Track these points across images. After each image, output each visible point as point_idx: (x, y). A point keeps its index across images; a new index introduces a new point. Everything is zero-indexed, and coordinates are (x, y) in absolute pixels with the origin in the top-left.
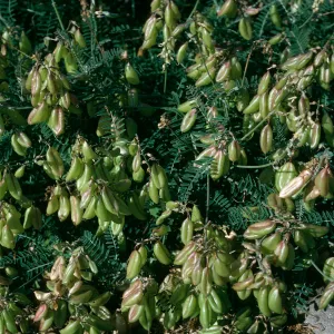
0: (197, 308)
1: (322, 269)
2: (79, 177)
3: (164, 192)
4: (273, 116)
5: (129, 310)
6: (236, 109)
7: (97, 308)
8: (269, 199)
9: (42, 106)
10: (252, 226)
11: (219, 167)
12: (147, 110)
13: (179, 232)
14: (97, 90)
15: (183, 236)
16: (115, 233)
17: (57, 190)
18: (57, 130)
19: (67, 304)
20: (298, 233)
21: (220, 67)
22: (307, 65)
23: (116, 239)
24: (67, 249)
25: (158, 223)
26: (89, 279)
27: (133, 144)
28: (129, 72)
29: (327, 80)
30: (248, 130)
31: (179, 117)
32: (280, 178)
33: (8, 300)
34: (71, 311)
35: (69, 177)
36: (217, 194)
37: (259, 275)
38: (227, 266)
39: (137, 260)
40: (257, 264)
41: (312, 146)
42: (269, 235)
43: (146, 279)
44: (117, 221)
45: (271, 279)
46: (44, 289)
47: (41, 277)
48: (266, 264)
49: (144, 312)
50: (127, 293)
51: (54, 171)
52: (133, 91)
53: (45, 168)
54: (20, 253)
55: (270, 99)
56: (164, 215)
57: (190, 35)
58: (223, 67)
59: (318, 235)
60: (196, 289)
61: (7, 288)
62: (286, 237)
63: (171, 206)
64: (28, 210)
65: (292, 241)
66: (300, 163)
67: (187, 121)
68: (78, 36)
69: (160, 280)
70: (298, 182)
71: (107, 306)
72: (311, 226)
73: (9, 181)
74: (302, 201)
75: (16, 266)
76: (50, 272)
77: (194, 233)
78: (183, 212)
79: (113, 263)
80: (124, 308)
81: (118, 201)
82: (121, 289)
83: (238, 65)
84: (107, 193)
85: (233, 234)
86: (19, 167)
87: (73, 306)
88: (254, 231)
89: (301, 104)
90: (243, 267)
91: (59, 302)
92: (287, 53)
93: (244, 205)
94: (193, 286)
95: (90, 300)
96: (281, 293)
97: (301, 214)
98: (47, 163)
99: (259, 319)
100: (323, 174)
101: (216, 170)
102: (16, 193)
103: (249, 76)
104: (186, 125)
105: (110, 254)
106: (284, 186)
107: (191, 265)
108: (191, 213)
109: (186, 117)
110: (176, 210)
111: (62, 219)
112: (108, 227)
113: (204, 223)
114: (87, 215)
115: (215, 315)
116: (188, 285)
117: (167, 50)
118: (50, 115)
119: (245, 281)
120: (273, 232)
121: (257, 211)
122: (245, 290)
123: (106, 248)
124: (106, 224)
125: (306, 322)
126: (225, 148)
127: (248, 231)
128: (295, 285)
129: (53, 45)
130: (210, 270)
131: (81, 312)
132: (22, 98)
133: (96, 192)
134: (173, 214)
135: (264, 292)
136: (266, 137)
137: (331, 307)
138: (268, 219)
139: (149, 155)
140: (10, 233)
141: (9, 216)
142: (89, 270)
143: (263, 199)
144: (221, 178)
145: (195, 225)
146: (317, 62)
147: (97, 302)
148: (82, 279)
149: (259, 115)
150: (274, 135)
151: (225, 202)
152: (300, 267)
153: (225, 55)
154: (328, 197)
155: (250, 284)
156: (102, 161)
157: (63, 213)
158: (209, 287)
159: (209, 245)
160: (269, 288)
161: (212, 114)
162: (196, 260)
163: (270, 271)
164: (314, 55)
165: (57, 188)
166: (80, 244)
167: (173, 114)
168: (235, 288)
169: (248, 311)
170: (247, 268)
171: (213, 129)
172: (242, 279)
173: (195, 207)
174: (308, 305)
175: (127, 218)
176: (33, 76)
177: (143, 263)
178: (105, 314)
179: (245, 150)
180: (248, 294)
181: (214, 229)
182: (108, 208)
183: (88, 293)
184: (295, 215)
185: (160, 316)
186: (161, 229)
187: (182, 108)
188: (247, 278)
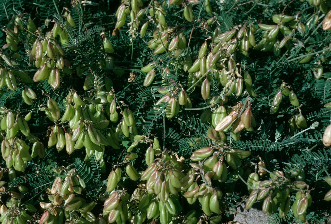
0: (158, 211)
1: (246, 181)
2: (71, 119)
3: (132, 129)
4: (210, 73)
5: (109, 214)
6: (182, 70)
7: (86, 214)
8: (208, 132)
9: (43, 68)
10: (197, 151)
11: (172, 110)
12: (120, 71)
13: (144, 157)
14: (84, 57)
15: (147, 160)
16: (98, 159)
17: (55, 129)
18: (55, 85)
19: (64, 211)
20: (229, 156)
21: (171, 40)
22: (233, 38)
23: (98, 163)
24: (63, 172)
25: (128, 150)
26: (79, 192)
27: (110, 94)
28: (106, 44)
29: (247, 49)
30: (192, 84)
31: (142, 76)
32: (215, 117)
33: (20, 209)
34: (67, 216)
35: (63, 119)
36: (170, 130)
37: (203, 186)
38: (180, 180)
39: (114, 178)
40: (201, 178)
41: (238, 95)
42: (208, 158)
43: (121, 191)
44: (99, 150)
45: (212, 188)
46: (46, 200)
47: (44, 192)
48: (207, 178)
49: (120, 215)
50: (107, 202)
51: (53, 116)
52: (109, 58)
53: (47, 113)
54: (29, 175)
55: (207, 61)
56: (133, 145)
57: (149, 17)
58: (173, 40)
59: (244, 157)
60: (157, 198)
61: (20, 201)
62: (221, 159)
63: (138, 139)
64: (35, 144)
65: (225, 162)
66: (229, 107)
67: (148, 78)
68: (69, 18)
69: (131, 193)
70: (229, 119)
71: (92, 212)
72: (239, 151)
73: (20, 123)
74: (231, 133)
75: (26, 185)
76: (51, 189)
77: (155, 157)
78: (146, 143)
79: (97, 181)
80: (105, 212)
81: (99, 135)
82: (102, 200)
83: (183, 38)
84: (91, 130)
85: (182, 158)
86: (27, 112)
87: (68, 213)
88: (197, 155)
89: (230, 63)
90: (191, 180)
91: (58, 209)
92: (217, 31)
93: (190, 137)
94: (156, 195)
95: (80, 208)
96: (218, 199)
97: (231, 142)
98: (48, 110)
99: (202, 218)
100: (247, 113)
101: (170, 112)
102: (25, 131)
103: (192, 46)
104: (147, 81)
105: (95, 174)
106: (218, 123)
107: (153, 180)
108: (152, 143)
109: (148, 76)
110: (142, 141)
111: (59, 150)
112: (93, 155)
113: (162, 150)
114: (78, 146)
115: (171, 216)
116: (151, 195)
117: (133, 28)
118: (49, 74)
119: (192, 190)
120: (211, 156)
121: (199, 141)
122: (192, 197)
123: (91, 170)
124: (91, 152)
125: (235, 220)
126: (176, 96)
127: (193, 155)
128: (227, 194)
129: (51, 25)
130: (167, 183)
131: (74, 217)
132: (29, 64)
133: (83, 129)
134: (139, 145)
135: (206, 198)
136: (205, 88)
137: (252, 209)
138: (208, 146)
139: (122, 102)
140: (21, 161)
141: (21, 148)
142: (80, 186)
143: (203, 132)
144: (173, 118)
145: (156, 152)
146: (239, 36)
147: (85, 209)
148: (74, 193)
149: (200, 73)
150: (211, 87)
151: (176, 135)
152: (231, 180)
153: (174, 31)
154: (250, 130)
155: (196, 193)
156: (88, 108)
157: (60, 145)
158: (166, 196)
159: (166, 165)
160: (210, 195)
161: (165, 73)
162: (157, 176)
163: (210, 183)
164: (237, 31)
165: (55, 128)
166: (72, 167)
167: (138, 74)
168: (185, 196)
169: (194, 213)
170: (194, 181)
171: (167, 83)
172: (190, 189)
173: (155, 139)
174: (236, 208)
175: (106, 147)
176: (36, 45)
177: (119, 180)
178: (91, 217)
179: (190, 98)
180: (194, 200)
181: (170, 154)
182: (93, 140)
183: (79, 203)
184: (227, 143)
185: (131, 218)
186: (131, 156)
187: (145, 69)
188: (194, 188)
